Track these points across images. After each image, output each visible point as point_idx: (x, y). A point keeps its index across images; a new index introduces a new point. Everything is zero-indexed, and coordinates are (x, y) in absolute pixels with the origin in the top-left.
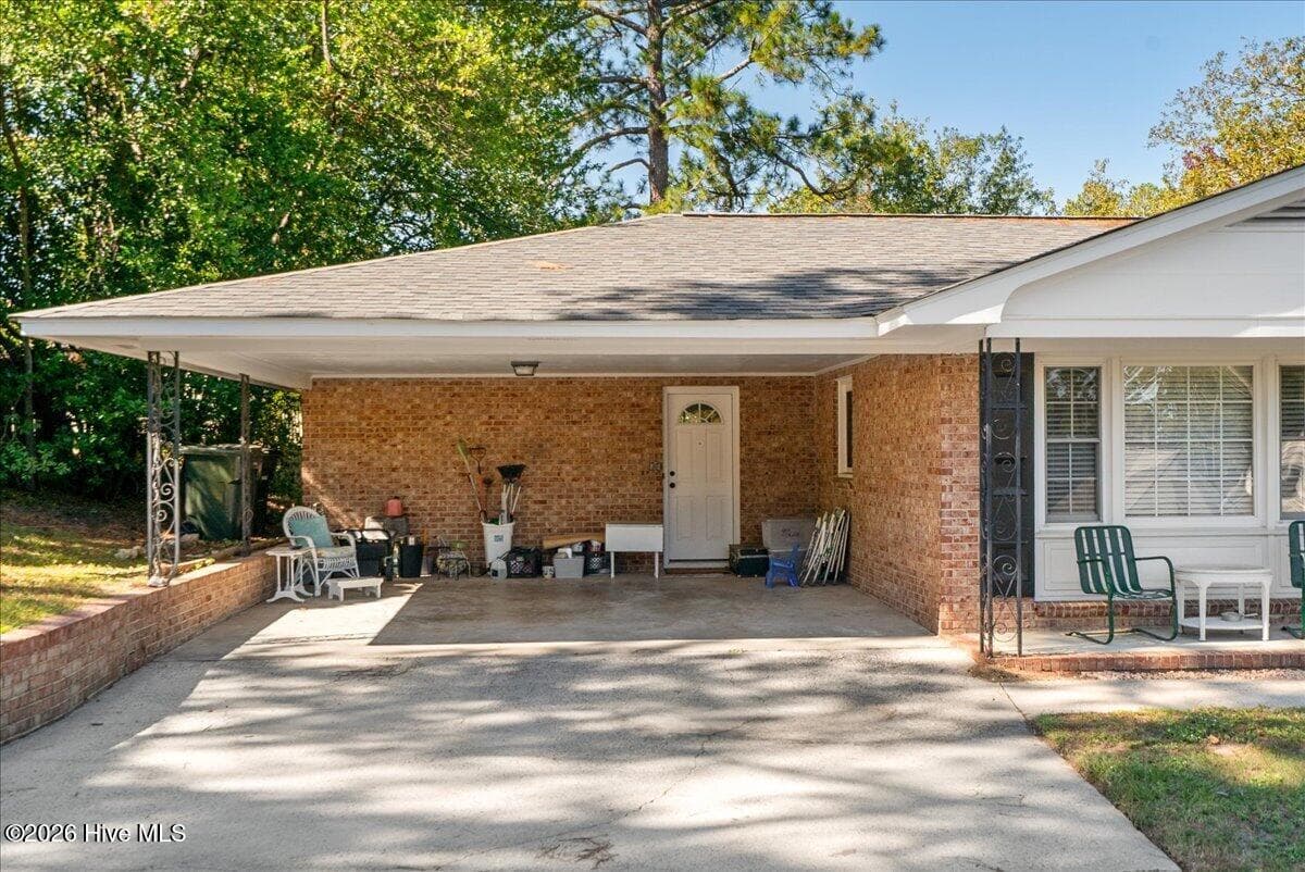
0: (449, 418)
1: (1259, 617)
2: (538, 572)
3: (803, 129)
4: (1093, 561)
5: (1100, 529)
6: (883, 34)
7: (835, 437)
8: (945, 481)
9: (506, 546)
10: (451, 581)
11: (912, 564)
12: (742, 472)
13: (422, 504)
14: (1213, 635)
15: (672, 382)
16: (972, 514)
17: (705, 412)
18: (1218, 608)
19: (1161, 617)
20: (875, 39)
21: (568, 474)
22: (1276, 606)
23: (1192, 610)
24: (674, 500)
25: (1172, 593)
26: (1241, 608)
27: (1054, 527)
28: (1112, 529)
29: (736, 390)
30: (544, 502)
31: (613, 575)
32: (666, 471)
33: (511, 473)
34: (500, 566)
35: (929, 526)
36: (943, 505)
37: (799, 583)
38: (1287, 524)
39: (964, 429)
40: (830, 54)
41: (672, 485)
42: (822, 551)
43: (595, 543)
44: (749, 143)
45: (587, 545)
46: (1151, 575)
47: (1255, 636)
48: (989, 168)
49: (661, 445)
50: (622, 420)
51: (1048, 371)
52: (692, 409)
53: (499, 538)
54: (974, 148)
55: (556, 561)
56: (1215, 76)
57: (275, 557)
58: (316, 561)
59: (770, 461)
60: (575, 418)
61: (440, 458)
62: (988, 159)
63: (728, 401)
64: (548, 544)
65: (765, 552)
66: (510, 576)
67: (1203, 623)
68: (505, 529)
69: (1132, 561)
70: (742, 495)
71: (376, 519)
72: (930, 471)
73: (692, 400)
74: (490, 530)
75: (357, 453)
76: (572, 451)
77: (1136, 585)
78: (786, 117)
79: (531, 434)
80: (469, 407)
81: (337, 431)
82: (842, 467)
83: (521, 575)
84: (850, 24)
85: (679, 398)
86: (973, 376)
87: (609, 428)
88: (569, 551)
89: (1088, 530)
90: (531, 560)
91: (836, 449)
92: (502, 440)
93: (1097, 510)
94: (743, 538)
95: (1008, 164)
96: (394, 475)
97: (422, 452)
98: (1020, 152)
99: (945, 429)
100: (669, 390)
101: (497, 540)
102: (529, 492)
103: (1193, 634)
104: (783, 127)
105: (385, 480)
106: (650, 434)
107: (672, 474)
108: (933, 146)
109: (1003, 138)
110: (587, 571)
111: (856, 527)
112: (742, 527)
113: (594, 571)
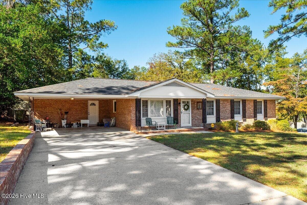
0: (56, 105)
1: (164, 127)
2: (71, 127)
3: (95, 58)
4: (148, 122)
5: (148, 118)
6: (108, 45)
7: (113, 108)
8: (132, 113)
9: (65, 123)
10: (57, 129)
11: (127, 123)
12: (99, 112)
13: (51, 118)
14: (160, 129)
15: (89, 100)
16: (135, 117)
17: (94, 104)
18: (160, 127)
19: (155, 128)
20: (107, 46)
21: (74, 113)
22: (166, 126)
23: (158, 127)
24: (89, 116)
25: (156, 125)
26: (162, 127)
27: (143, 118)
28: (149, 118)
29: (98, 101)
30: (70, 117)
31: (82, 127)
32: (88, 112)
33: (66, 113)
34: (65, 126)
35: (129, 118)
36: (131, 116)
37: (109, 127)
38: (167, 117)
39: (134, 107)
40: (100, 47)
41: (89, 114)
42: (112, 122)
43: (79, 123)
44: (86, 59)
45: (77, 123)
46: (154, 123)
47: (164, 129)
48: (122, 65)
49: (87, 109)
50: (82, 105)
51: (142, 101)
52: (92, 104)
53: (64, 122)
54: (120, 62)
55: (73, 125)
56: (155, 56)
57: (36, 125)
58: (41, 126)
59: (103, 111)
60: (75, 105)
61: (54, 111)
62: (122, 64)
63: (97, 103)
64: (72, 123)
65: (103, 123)
66: (67, 128)
67: (159, 128)
68: (65, 121)
69: (151, 122)
70: (99, 115)
71: (45, 120)
72: (129, 112)
73: (92, 102)
74: (63, 121)
75: (41, 110)
76: (74, 110)
77: (152, 124)
78: (92, 56)
79: (68, 107)
80: (59, 103)
81: (37, 107)
82: (114, 111)
83: (68, 127)
84: (104, 43)
85: (90, 102)
86: (135, 101)
87: (80, 106)
88: (75, 124)
89: (147, 118)
90: (69, 125)
91: (113, 109)
92: (64, 108)
93: (147, 116)
94: (99, 121)
95: (125, 64)
96: (47, 113)
97: (51, 110)
98: (126, 63)
99: (131, 107)
100: (89, 101)
101: (64, 123)
102: (68, 115)
103: (158, 129)
104: (91, 57)
105: (45, 114)
106: (86, 107)
107: (89, 113)
108: (114, 61)
109: (124, 61)
110: (78, 127)
111: (117, 119)
112: (99, 120)
113: (79, 126)
